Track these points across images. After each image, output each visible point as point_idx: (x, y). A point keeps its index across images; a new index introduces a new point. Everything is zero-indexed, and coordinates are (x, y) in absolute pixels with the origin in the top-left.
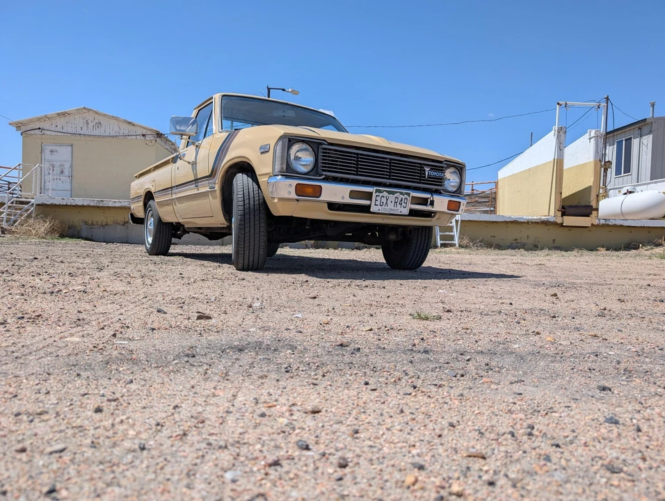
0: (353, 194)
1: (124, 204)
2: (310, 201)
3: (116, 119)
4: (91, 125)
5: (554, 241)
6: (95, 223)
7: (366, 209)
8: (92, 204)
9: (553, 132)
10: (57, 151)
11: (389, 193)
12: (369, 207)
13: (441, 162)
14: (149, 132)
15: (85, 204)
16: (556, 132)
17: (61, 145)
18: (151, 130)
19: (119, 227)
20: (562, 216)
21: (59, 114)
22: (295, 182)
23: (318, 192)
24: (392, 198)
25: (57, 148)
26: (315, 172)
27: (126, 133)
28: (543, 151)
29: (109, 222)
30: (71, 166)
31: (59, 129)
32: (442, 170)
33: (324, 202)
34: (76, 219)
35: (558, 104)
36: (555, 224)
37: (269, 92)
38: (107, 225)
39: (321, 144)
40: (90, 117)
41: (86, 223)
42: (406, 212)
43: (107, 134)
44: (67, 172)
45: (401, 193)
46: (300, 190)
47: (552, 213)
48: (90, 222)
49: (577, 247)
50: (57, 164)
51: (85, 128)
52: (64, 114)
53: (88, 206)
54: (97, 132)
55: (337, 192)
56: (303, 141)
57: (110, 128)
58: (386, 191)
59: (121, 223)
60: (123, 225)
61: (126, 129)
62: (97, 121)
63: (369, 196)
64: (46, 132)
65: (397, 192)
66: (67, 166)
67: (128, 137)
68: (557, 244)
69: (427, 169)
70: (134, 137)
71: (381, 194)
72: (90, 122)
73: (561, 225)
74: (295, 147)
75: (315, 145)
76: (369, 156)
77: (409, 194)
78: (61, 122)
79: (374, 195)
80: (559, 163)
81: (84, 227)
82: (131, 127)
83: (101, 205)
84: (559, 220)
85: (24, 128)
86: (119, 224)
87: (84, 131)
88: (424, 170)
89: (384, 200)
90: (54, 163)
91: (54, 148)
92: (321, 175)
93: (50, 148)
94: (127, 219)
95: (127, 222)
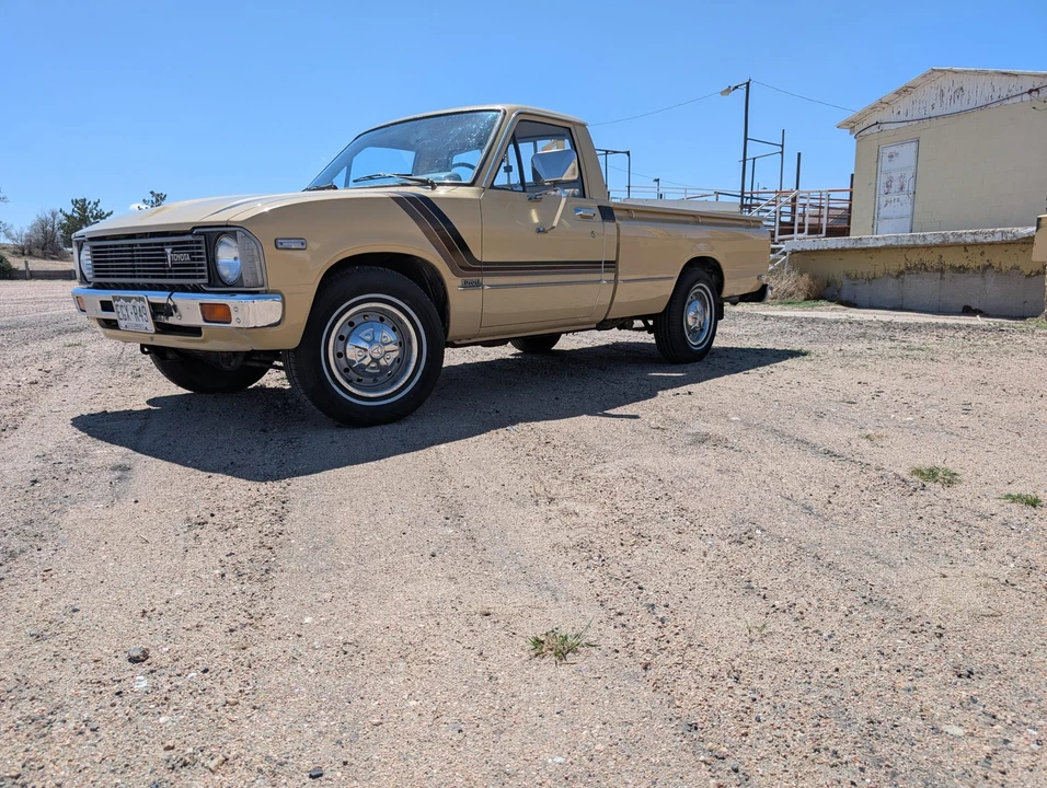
1: (889, 242)
4: (947, 96)
6: (859, 276)
8: (847, 246)
10: (897, 154)
11: (125, 299)
15: (840, 247)
17: (902, 143)
19: (892, 281)
21: (899, 93)
24: (129, 305)
25: (898, 149)
27: (1004, 94)
29: (879, 274)
30: (915, 176)
31: (902, 116)
34: (836, 270)
38: (874, 278)
40: (945, 82)
41: (848, 276)
42: (152, 328)
43: (972, 105)
44: (908, 186)
45: (137, 299)
48: (853, 275)
50: (896, 176)
51: (937, 106)
52: (905, 90)
54: (956, 107)
57: (978, 93)
58: (121, 297)
59: (895, 274)
60: (897, 277)
61: (1004, 90)
62: (957, 86)
64: (885, 127)
65: (132, 297)
66: (909, 174)
67: (1007, 102)
69: (169, 251)
70: (1018, 99)
71: (118, 303)
72: (945, 91)
78: (904, 104)
79: (113, 304)
81: (845, 282)
82: (1011, 82)
83: (859, 246)
85: (858, 128)
86: (891, 276)
87: (938, 111)
89: (123, 311)
90: (893, 174)
91: (893, 150)
93: (888, 151)
94: (903, 267)
95: (902, 273)
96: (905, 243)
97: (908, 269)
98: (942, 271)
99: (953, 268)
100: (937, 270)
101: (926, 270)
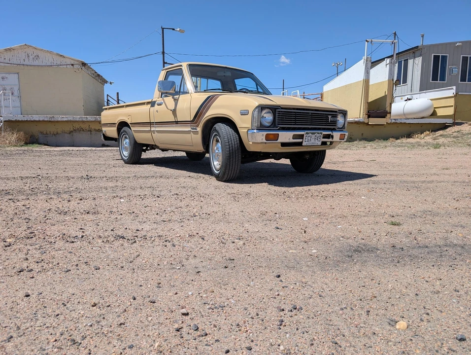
0: (295, 137)
1: (69, 119)
2: (272, 142)
3: (51, 52)
4: (31, 57)
5: (362, 134)
6: (48, 133)
7: (300, 144)
8: (46, 120)
9: (363, 60)
10: (7, 78)
11: (312, 133)
12: (302, 142)
13: (336, 112)
14: (77, 63)
15: (41, 120)
16: (365, 61)
17: (9, 73)
18: (78, 61)
19: (67, 135)
20: (368, 118)
21: (6, 50)
22: (265, 133)
23: (276, 137)
24: (314, 136)
25: (7, 75)
26: (274, 125)
27: (59, 63)
28: (355, 73)
29: (59, 132)
30: (19, 89)
31: (7, 61)
32: (336, 116)
33: (278, 143)
34: (35, 130)
35: (367, 41)
36: (363, 123)
37: (163, 31)
38: (57, 134)
39: (278, 109)
40: (30, 51)
41: (42, 133)
42: (320, 143)
43: (44, 64)
44: (16, 93)
45: (318, 133)
46: (268, 138)
47: (361, 116)
48: (45, 132)
49: (378, 139)
50: (8, 88)
51: (27, 60)
52: (10, 50)
53: (44, 121)
54: (36, 63)
55: (286, 136)
56: (268, 108)
57: (47, 59)
58: (311, 133)
59: (68, 132)
60: (70, 133)
61: (58, 60)
62: (35, 54)
63: (302, 137)
65: (316, 133)
66: (16, 89)
67: (60, 66)
68: (364, 136)
69: (330, 117)
70: (64, 66)
71: (308, 135)
72: (30, 55)
73: (368, 124)
74: (264, 112)
75: (274, 109)
76: (300, 113)
77: (321, 133)
78: (8, 56)
79: (305, 136)
80: (367, 81)
81: (40, 136)
82: (62, 59)
83: (53, 120)
84: (366, 122)
86: (66, 133)
87: (26, 62)
88: (328, 118)
89: (309, 138)
90: (5, 87)
91: (4, 75)
92: (277, 127)
93: (1, 75)
94: (72, 129)
95: (72, 132)
96: (77, 120)
97: (75, 130)
98: (91, 131)
99: (95, 130)
100: (89, 131)
101: (83, 130)
